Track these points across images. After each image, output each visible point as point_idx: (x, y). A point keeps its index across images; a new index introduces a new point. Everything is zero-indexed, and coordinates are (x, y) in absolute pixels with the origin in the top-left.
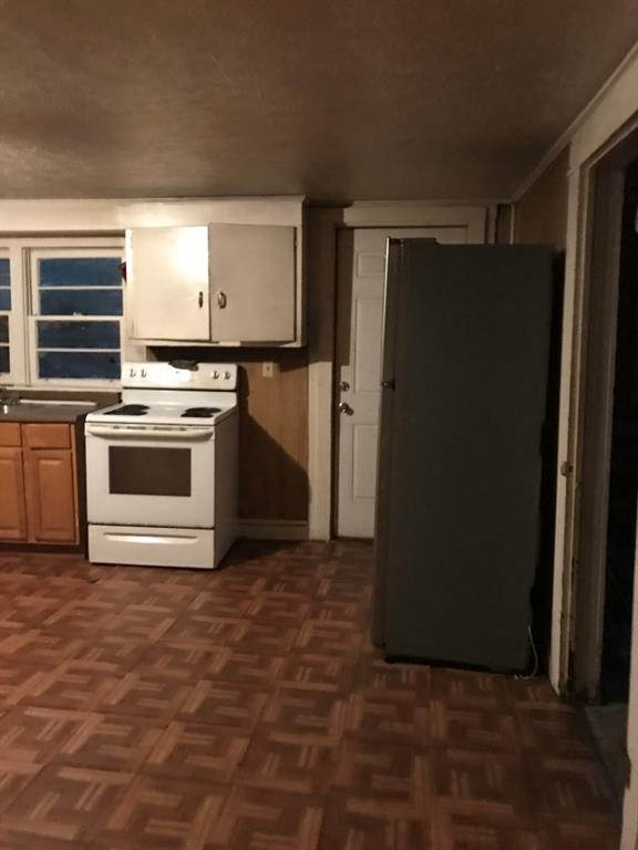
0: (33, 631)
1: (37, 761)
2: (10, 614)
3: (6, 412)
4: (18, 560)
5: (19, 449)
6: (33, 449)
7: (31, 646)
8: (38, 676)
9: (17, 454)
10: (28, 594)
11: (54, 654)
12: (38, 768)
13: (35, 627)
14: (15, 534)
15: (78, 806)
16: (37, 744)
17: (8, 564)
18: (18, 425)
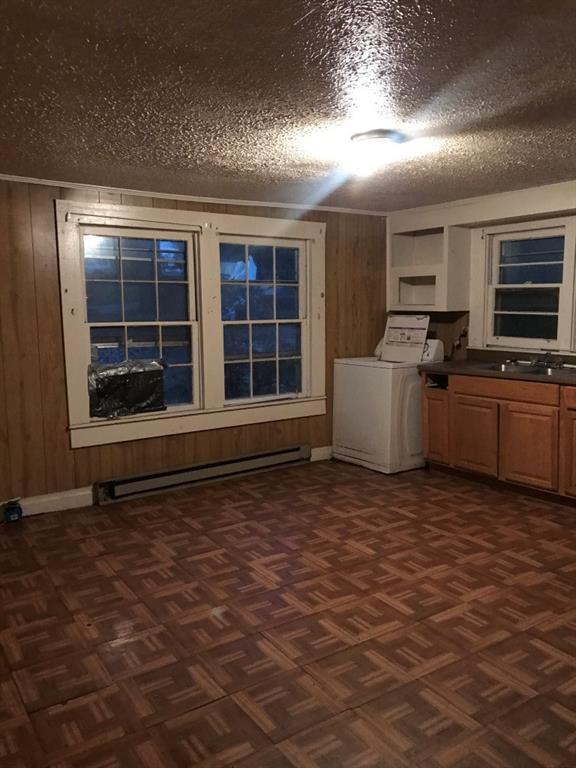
0: (549, 573)
1: (535, 687)
2: (533, 552)
3: (550, 374)
4: (548, 508)
5: (557, 408)
6: (569, 409)
7: (544, 586)
8: (548, 614)
9: (554, 412)
10: (551, 540)
11: (565, 600)
12: (533, 693)
13: (553, 571)
14: (547, 484)
15: (564, 743)
16: (537, 673)
17: (539, 509)
18: (557, 386)
